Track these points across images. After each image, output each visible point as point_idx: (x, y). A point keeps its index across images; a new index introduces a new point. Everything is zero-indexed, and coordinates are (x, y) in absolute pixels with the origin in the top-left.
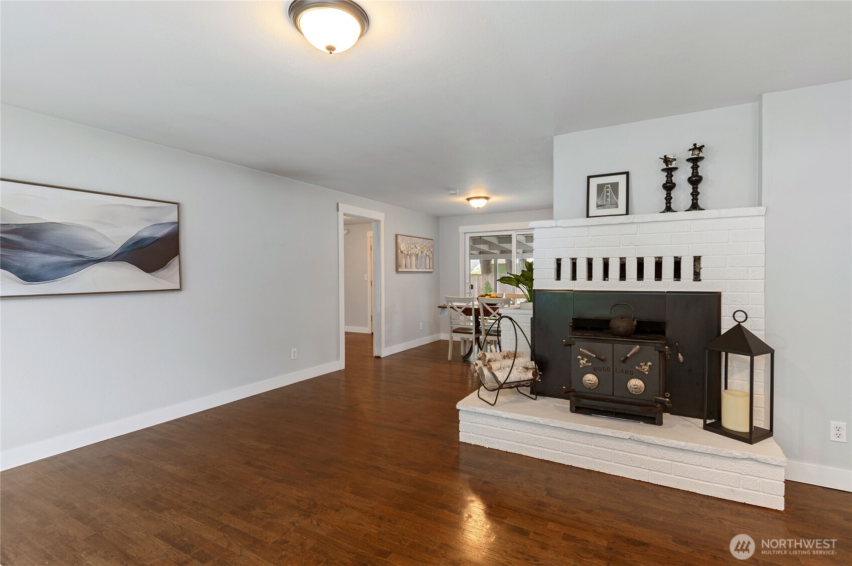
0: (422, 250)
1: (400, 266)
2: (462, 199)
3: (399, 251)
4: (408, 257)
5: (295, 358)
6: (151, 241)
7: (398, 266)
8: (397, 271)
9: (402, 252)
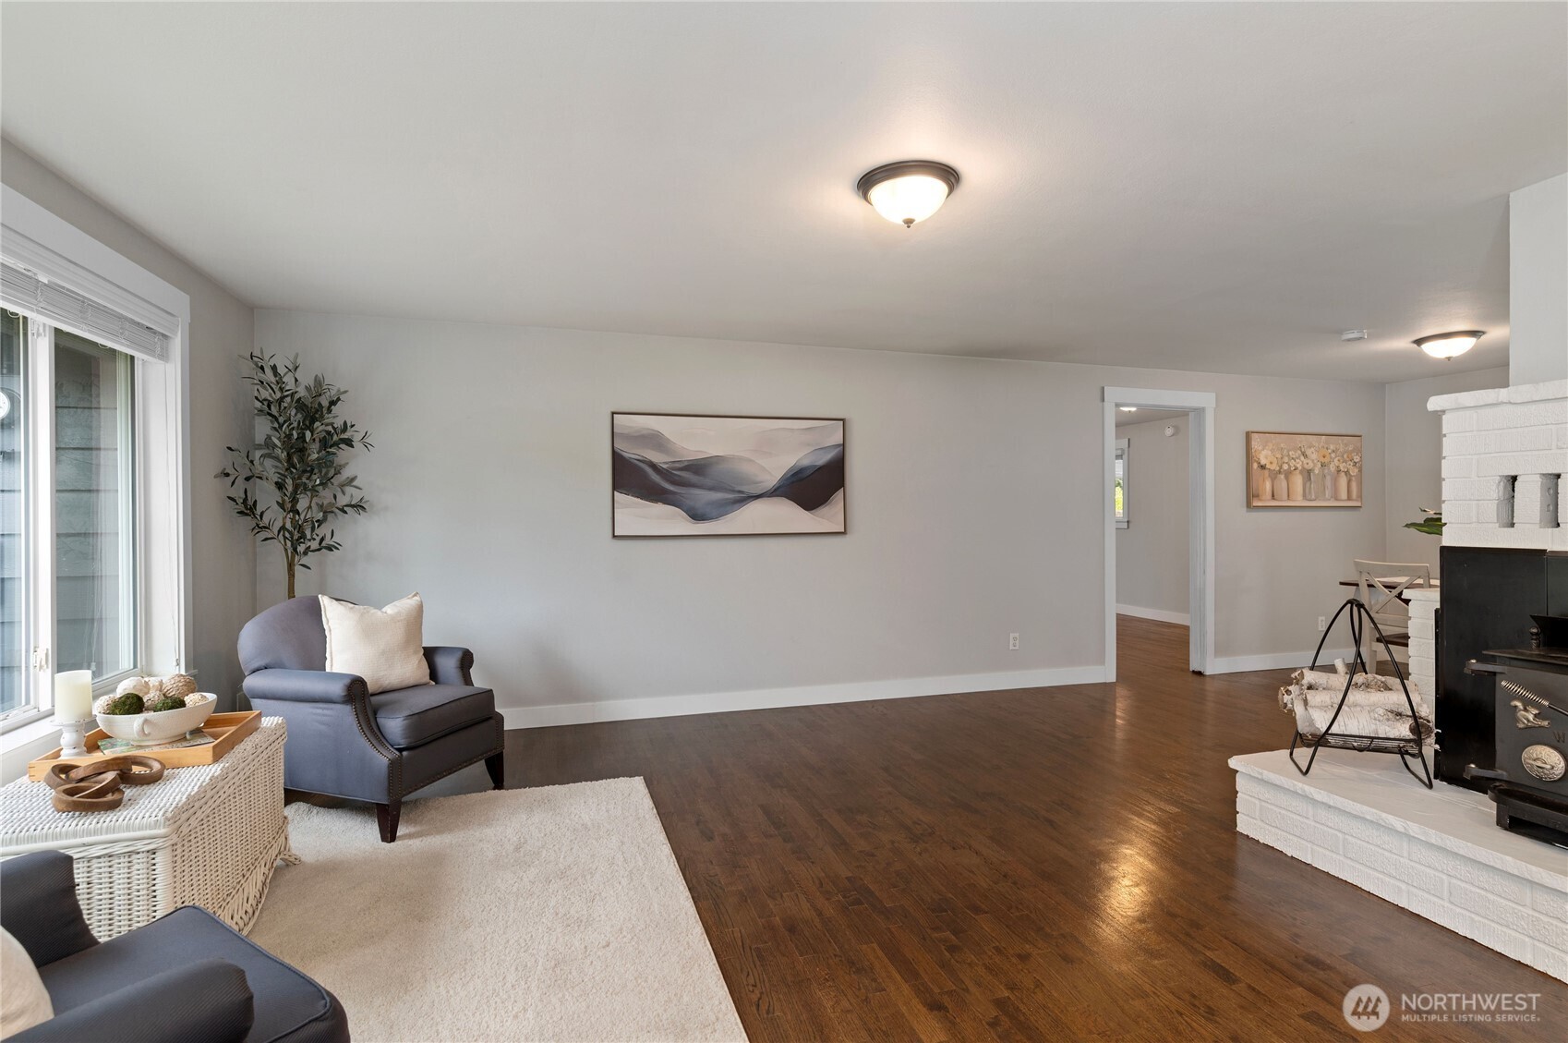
0: (1326, 460)
1: (1258, 496)
2: (1402, 344)
3: (1255, 465)
4: (1282, 476)
5: (1017, 648)
6: (809, 472)
7: (1251, 495)
8: (1249, 505)
9: (1263, 467)
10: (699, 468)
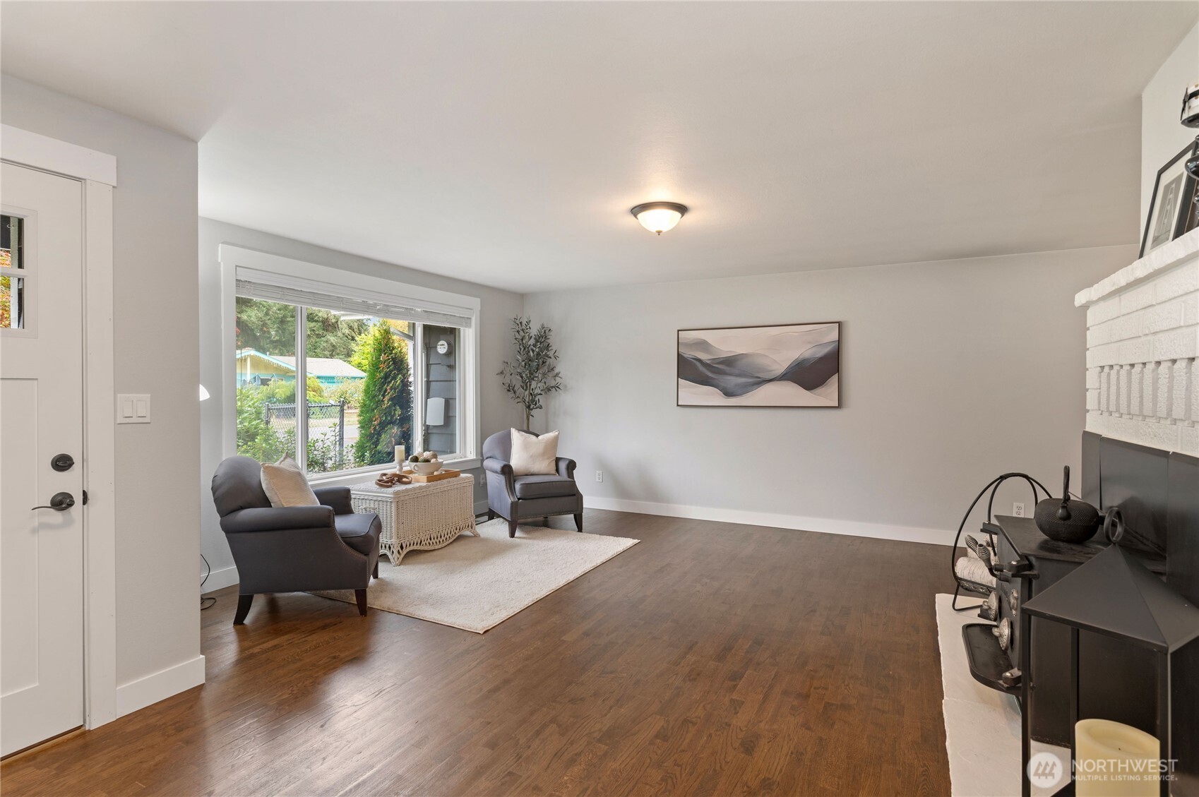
6: (809, 362)
10: (730, 362)
